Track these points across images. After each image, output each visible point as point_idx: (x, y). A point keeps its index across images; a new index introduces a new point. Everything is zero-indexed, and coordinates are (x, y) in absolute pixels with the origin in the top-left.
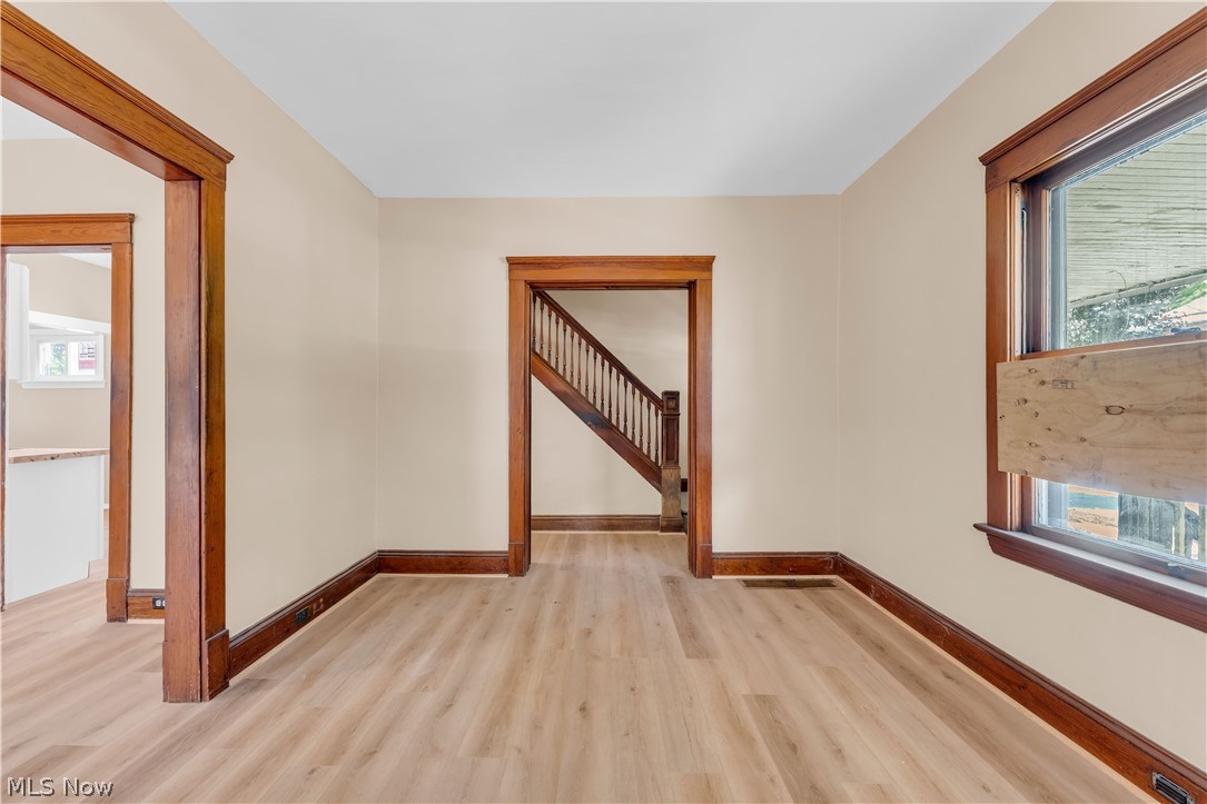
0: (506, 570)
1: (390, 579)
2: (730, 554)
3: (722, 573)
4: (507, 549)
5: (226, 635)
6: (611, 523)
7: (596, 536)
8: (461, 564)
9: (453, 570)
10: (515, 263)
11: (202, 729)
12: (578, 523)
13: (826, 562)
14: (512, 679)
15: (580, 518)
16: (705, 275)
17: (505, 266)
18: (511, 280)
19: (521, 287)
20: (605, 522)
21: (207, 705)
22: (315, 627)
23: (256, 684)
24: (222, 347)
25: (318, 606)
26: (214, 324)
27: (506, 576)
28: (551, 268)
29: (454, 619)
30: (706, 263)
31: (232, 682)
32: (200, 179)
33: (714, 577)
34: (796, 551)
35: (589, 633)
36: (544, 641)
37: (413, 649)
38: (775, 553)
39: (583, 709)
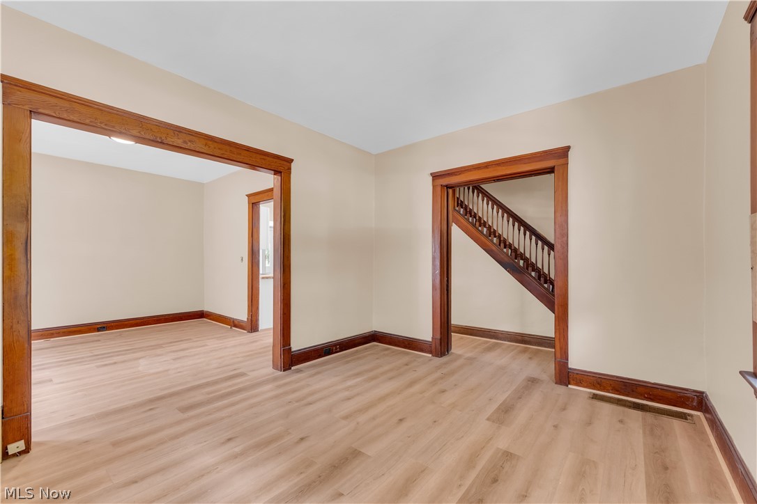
0: (430, 352)
1: (377, 345)
2: (585, 372)
3: (577, 384)
4: (431, 340)
5: (290, 349)
6: (523, 339)
7: (509, 346)
8: (409, 344)
9: (405, 347)
10: (435, 176)
11: (275, 379)
12: (501, 336)
13: (688, 398)
14: (383, 399)
15: (502, 333)
16: (562, 161)
17: (430, 178)
18: (434, 187)
19: (439, 189)
20: (520, 338)
21: (282, 373)
22: (332, 358)
23: (299, 371)
24: (289, 235)
25: (336, 349)
26: (286, 226)
27: (430, 355)
28: (456, 175)
29: (386, 368)
30: (564, 152)
31: (292, 368)
32: (281, 172)
33: (570, 386)
34: (653, 382)
35: (443, 391)
36: (416, 388)
37: (357, 375)
38: (629, 379)
39: (401, 420)
